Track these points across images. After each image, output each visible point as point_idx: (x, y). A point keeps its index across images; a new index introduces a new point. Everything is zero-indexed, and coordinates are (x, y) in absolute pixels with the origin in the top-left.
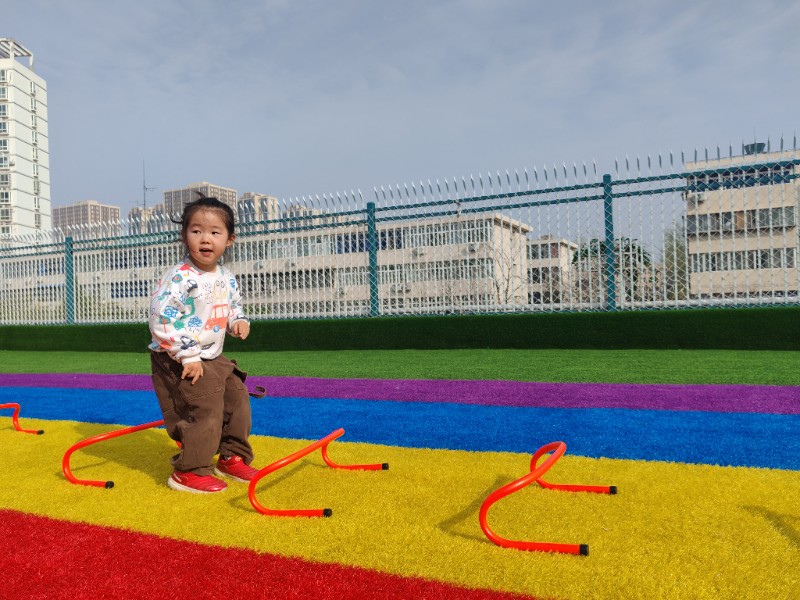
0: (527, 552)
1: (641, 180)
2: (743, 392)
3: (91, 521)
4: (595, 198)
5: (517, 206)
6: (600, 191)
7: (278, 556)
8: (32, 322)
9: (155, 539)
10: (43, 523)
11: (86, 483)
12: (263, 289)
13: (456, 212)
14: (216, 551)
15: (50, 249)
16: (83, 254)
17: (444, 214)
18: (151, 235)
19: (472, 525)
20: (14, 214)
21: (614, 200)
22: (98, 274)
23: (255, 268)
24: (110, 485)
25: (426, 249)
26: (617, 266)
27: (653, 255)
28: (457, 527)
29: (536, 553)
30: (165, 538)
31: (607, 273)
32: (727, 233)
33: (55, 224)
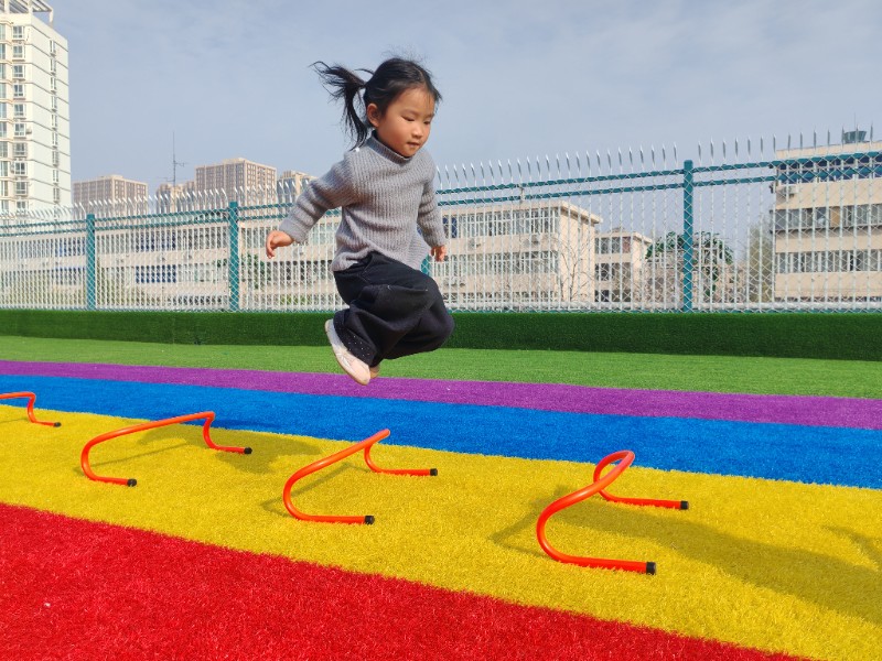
0: (588, 568)
1: (726, 168)
2: (830, 404)
3: (111, 520)
4: (674, 186)
5: (587, 193)
6: (680, 179)
7: (315, 564)
8: (49, 306)
9: (180, 543)
10: (58, 521)
11: (106, 480)
12: (302, 278)
13: (519, 198)
14: (247, 557)
15: (70, 227)
16: (105, 233)
17: (505, 199)
18: (181, 214)
19: (528, 537)
20: (30, 188)
21: (696, 189)
22: (123, 256)
23: (295, 254)
24: (132, 483)
25: (484, 239)
26: (695, 262)
27: (736, 252)
28: (510, 539)
29: (598, 570)
30: (191, 542)
31: (684, 271)
32: (821, 230)
33: (76, 199)
